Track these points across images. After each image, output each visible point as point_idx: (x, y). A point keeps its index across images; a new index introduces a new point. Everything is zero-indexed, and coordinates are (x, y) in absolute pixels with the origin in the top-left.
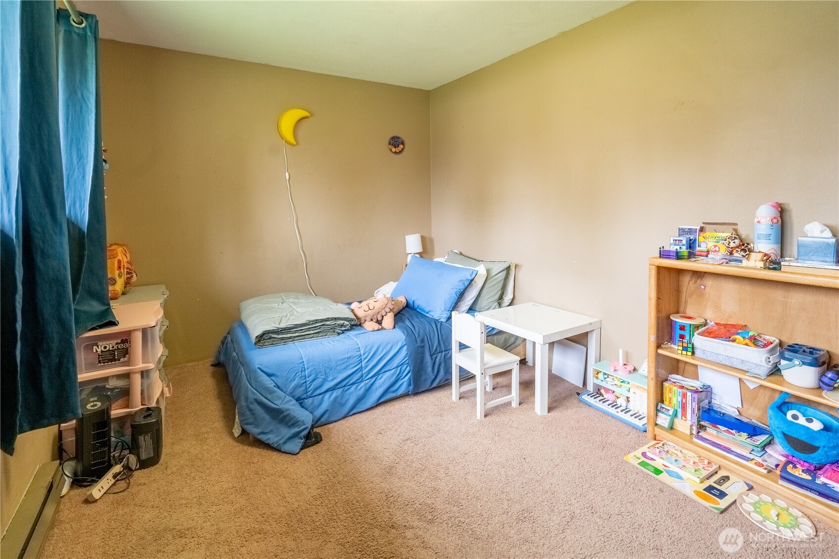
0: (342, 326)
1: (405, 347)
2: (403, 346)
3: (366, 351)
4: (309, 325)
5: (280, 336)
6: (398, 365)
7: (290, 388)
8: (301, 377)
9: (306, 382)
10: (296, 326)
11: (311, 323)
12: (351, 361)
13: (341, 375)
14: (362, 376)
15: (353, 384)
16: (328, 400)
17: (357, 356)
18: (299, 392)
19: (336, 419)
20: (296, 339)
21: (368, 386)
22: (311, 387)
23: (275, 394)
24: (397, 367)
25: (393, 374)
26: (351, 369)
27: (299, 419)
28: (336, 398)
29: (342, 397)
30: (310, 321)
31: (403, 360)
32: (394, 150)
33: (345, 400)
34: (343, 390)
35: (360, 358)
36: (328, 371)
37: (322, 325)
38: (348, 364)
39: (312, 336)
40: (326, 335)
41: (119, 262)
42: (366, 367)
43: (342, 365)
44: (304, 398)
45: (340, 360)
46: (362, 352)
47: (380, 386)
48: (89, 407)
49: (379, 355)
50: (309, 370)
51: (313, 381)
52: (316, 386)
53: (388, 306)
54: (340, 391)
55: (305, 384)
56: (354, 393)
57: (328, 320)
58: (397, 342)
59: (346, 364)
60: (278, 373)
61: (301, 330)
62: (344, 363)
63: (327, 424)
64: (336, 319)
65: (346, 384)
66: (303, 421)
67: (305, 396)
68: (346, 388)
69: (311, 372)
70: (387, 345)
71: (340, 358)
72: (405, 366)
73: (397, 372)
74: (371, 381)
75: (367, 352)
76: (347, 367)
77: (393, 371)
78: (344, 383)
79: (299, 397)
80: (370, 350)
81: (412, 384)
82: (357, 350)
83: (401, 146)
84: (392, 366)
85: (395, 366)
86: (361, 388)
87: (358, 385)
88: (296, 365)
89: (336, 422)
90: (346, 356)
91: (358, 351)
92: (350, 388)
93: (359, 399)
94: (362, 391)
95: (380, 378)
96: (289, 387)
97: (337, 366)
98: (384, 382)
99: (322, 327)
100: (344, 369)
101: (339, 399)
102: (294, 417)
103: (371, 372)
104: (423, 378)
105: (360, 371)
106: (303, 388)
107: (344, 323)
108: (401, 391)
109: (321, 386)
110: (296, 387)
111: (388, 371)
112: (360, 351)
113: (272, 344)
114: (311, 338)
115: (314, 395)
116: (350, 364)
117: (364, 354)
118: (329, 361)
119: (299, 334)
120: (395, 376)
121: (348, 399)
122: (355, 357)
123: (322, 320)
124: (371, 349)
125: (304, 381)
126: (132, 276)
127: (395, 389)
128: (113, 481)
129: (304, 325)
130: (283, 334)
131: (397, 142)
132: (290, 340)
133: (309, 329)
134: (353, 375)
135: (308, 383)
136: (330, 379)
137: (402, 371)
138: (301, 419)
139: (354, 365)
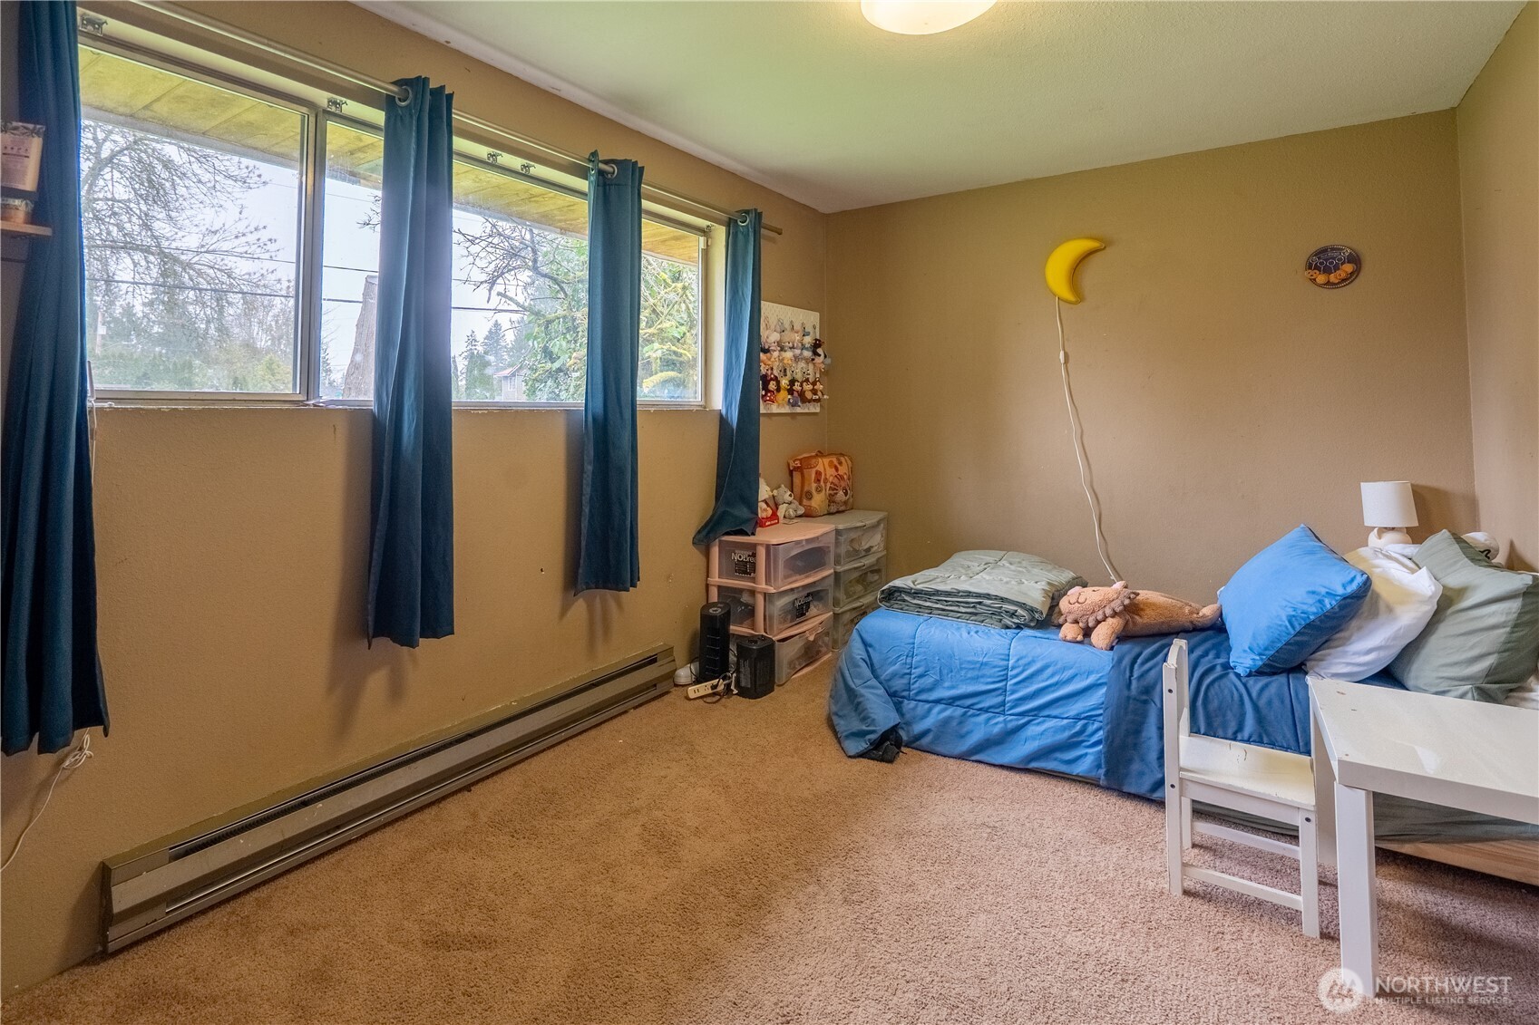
0: (1013, 614)
1: (1103, 690)
2: (1101, 684)
3: (1017, 665)
4: (956, 596)
5: (916, 601)
6: (1078, 715)
7: (887, 672)
8: (906, 663)
9: (910, 674)
10: (937, 593)
11: (961, 594)
12: (987, 671)
13: (964, 687)
14: (1003, 704)
15: (986, 710)
16: (937, 715)
17: (999, 667)
18: (898, 684)
19: (946, 753)
20: (935, 612)
21: (1010, 726)
22: (917, 685)
23: (858, 669)
24: (1077, 718)
25: (1064, 728)
26: (983, 683)
27: (872, 715)
28: (950, 719)
29: (960, 723)
30: (959, 592)
31: (1089, 711)
32: (1321, 279)
33: (965, 730)
34: (966, 712)
35: (1005, 672)
36: (945, 672)
37: (980, 603)
38: (980, 674)
39: (959, 615)
40: (982, 622)
41: (818, 474)
42: (1013, 692)
43: (970, 672)
44: (903, 697)
45: (969, 662)
46: (1011, 663)
47: (1034, 738)
48: (711, 611)
49: (1043, 681)
50: (918, 658)
51: (921, 676)
52: (922, 686)
53: (1113, 605)
54: (960, 711)
55: (908, 676)
56: (981, 728)
57: (988, 596)
58: (1089, 673)
59: (976, 673)
60: (877, 646)
61: (946, 601)
62: (973, 669)
63: (928, 752)
64: (1003, 600)
65: (973, 705)
66: (874, 720)
67: (905, 694)
68: (971, 712)
69: (920, 661)
70: (1064, 669)
71: (969, 659)
72: (1096, 725)
73: (1074, 727)
74: (1018, 720)
75: (1019, 667)
76: (978, 677)
77: (1065, 721)
78: (969, 702)
79: (896, 692)
80: (1025, 665)
81: (1103, 766)
82: (1003, 657)
83: (1349, 268)
84: (1067, 712)
85: (1072, 713)
86: (996, 724)
87: (995, 717)
88: (903, 644)
89: (945, 756)
90: (980, 659)
91: (1003, 660)
92: (978, 715)
93: (988, 740)
94: (996, 730)
95: (1038, 724)
96: (885, 671)
97: (961, 669)
98: (1042, 734)
99: (978, 606)
100: (972, 679)
101: (954, 723)
102: (866, 709)
103: (1020, 705)
104: (1136, 767)
105: (1001, 695)
106: (905, 681)
107: (1016, 611)
108: (1081, 768)
109: (930, 690)
110: (894, 675)
111: (1055, 717)
112: (1008, 660)
113: (901, 609)
114: (958, 618)
115: (918, 698)
116: (983, 676)
117: (1013, 668)
118: (951, 657)
119: (941, 606)
120: (1067, 734)
121: (972, 731)
122: (995, 667)
123: (979, 595)
124: (1029, 664)
125: (908, 671)
126: (836, 494)
127: (1067, 758)
128: (710, 691)
129: (948, 594)
130: (920, 598)
131: (1334, 258)
132: (927, 611)
133: (958, 604)
134: (987, 695)
135: (913, 676)
136: (946, 684)
137: (1088, 732)
138: (873, 716)
139: (990, 680)
